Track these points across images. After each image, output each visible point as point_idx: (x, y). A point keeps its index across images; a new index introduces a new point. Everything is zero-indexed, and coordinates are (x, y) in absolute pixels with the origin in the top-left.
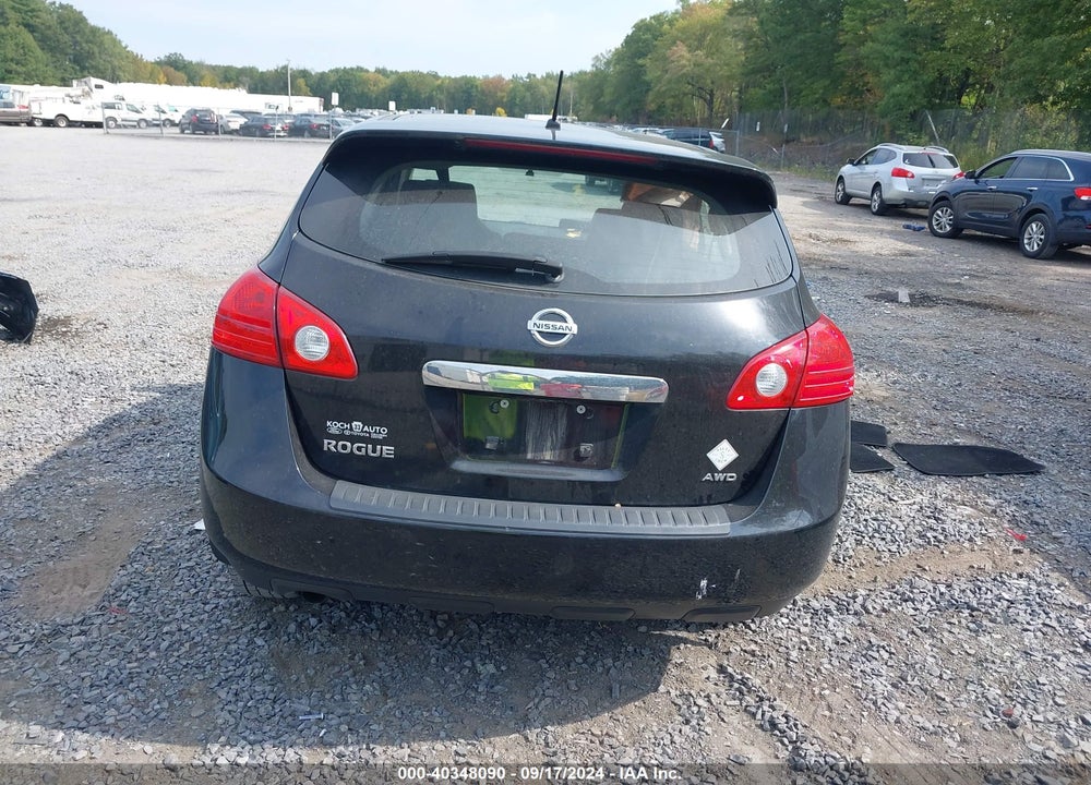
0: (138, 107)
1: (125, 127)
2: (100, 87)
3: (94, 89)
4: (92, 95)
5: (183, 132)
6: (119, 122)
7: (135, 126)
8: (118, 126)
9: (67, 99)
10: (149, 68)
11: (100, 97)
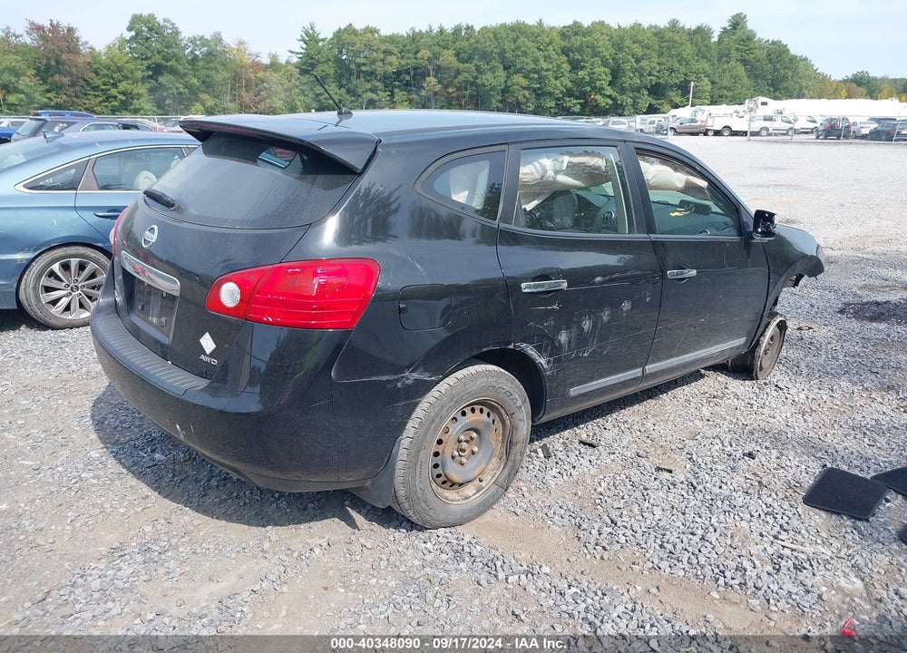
0: (791, 118)
1: (776, 135)
2: (764, 104)
3: (760, 106)
4: (758, 111)
5: (818, 138)
6: (771, 131)
7: (784, 134)
8: (770, 135)
9: (735, 114)
10: (834, 86)
11: (763, 111)
